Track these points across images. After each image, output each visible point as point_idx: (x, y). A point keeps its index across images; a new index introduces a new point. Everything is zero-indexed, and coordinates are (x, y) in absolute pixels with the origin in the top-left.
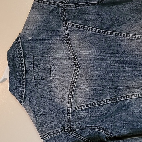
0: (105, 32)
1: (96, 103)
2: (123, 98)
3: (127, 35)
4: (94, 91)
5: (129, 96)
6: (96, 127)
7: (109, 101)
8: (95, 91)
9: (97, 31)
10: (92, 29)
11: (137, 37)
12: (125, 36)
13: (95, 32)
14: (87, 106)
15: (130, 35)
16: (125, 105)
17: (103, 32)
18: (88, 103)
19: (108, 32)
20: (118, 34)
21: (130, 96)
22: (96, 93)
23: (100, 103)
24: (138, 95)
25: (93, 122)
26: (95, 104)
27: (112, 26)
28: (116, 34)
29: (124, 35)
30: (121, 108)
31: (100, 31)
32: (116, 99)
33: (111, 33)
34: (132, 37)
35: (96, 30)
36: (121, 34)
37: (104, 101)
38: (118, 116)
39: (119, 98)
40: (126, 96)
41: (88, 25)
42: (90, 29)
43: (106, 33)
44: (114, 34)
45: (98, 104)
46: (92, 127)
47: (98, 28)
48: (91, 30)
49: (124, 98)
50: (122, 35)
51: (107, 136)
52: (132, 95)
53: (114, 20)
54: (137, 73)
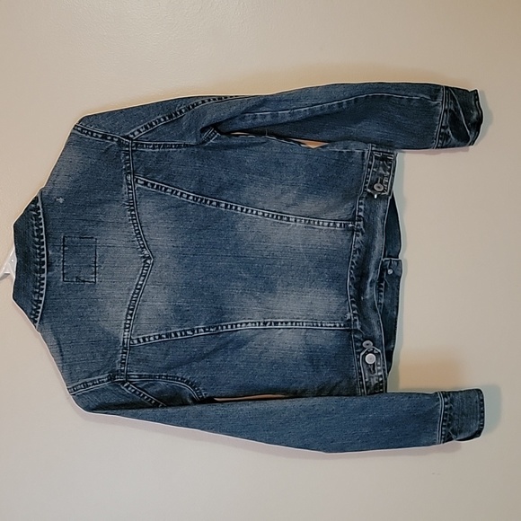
0: (206, 201)
1: (179, 334)
2: (229, 327)
3: (247, 210)
4: (175, 311)
5: (241, 324)
6: (175, 378)
7: (202, 330)
8: (177, 309)
9: (191, 198)
10: (182, 194)
11: (266, 215)
12: (245, 210)
13: (187, 198)
14: (160, 337)
15: (252, 211)
16: (232, 341)
17: (202, 199)
18: (162, 332)
19: (211, 202)
20: (231, 206)
21: (244, 325)
22: (181, 314)
23: (186, 334)
24: (259, 323)
25: (168, 368)
26: (176, 335)
27: (220, 190)
28: (226, 205)
29: (242, 209)
30: (225, 346)
31: (198, 198)
32: (217, 329)
33: (218, 204)
34: (257, 214)
35: (189, 196)
36: (236, 207)
37: (193, 331)
38: (218, 360)
39: (222, 327)
40: (236, 324)
41: (174, 184)
42: (177, 192)
43: (208, 202)
44: (223, 205)
45: (181, 335)
46: (167, 376)
47: (193, 193)
48: (179, 194)
49: (232, 327)
50: (239, 209)
51: (195, 395)
52: (247, 323)
53: (225, 178)
54: (260, 282)
